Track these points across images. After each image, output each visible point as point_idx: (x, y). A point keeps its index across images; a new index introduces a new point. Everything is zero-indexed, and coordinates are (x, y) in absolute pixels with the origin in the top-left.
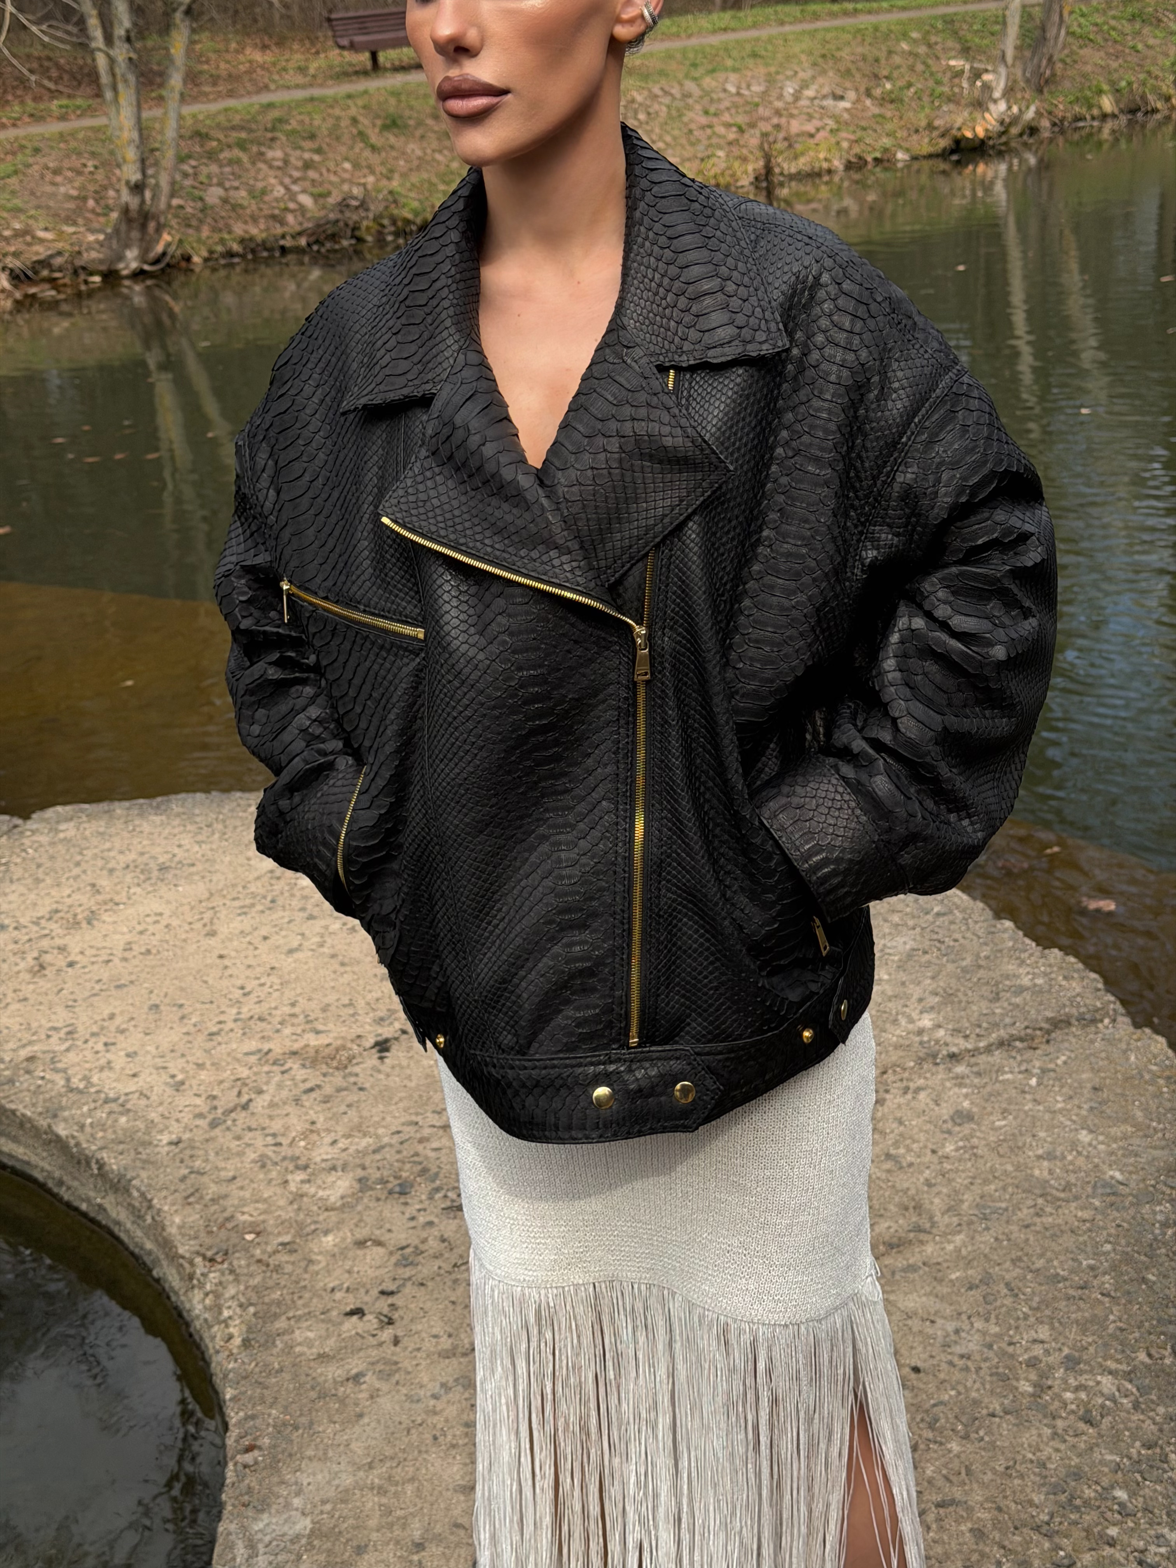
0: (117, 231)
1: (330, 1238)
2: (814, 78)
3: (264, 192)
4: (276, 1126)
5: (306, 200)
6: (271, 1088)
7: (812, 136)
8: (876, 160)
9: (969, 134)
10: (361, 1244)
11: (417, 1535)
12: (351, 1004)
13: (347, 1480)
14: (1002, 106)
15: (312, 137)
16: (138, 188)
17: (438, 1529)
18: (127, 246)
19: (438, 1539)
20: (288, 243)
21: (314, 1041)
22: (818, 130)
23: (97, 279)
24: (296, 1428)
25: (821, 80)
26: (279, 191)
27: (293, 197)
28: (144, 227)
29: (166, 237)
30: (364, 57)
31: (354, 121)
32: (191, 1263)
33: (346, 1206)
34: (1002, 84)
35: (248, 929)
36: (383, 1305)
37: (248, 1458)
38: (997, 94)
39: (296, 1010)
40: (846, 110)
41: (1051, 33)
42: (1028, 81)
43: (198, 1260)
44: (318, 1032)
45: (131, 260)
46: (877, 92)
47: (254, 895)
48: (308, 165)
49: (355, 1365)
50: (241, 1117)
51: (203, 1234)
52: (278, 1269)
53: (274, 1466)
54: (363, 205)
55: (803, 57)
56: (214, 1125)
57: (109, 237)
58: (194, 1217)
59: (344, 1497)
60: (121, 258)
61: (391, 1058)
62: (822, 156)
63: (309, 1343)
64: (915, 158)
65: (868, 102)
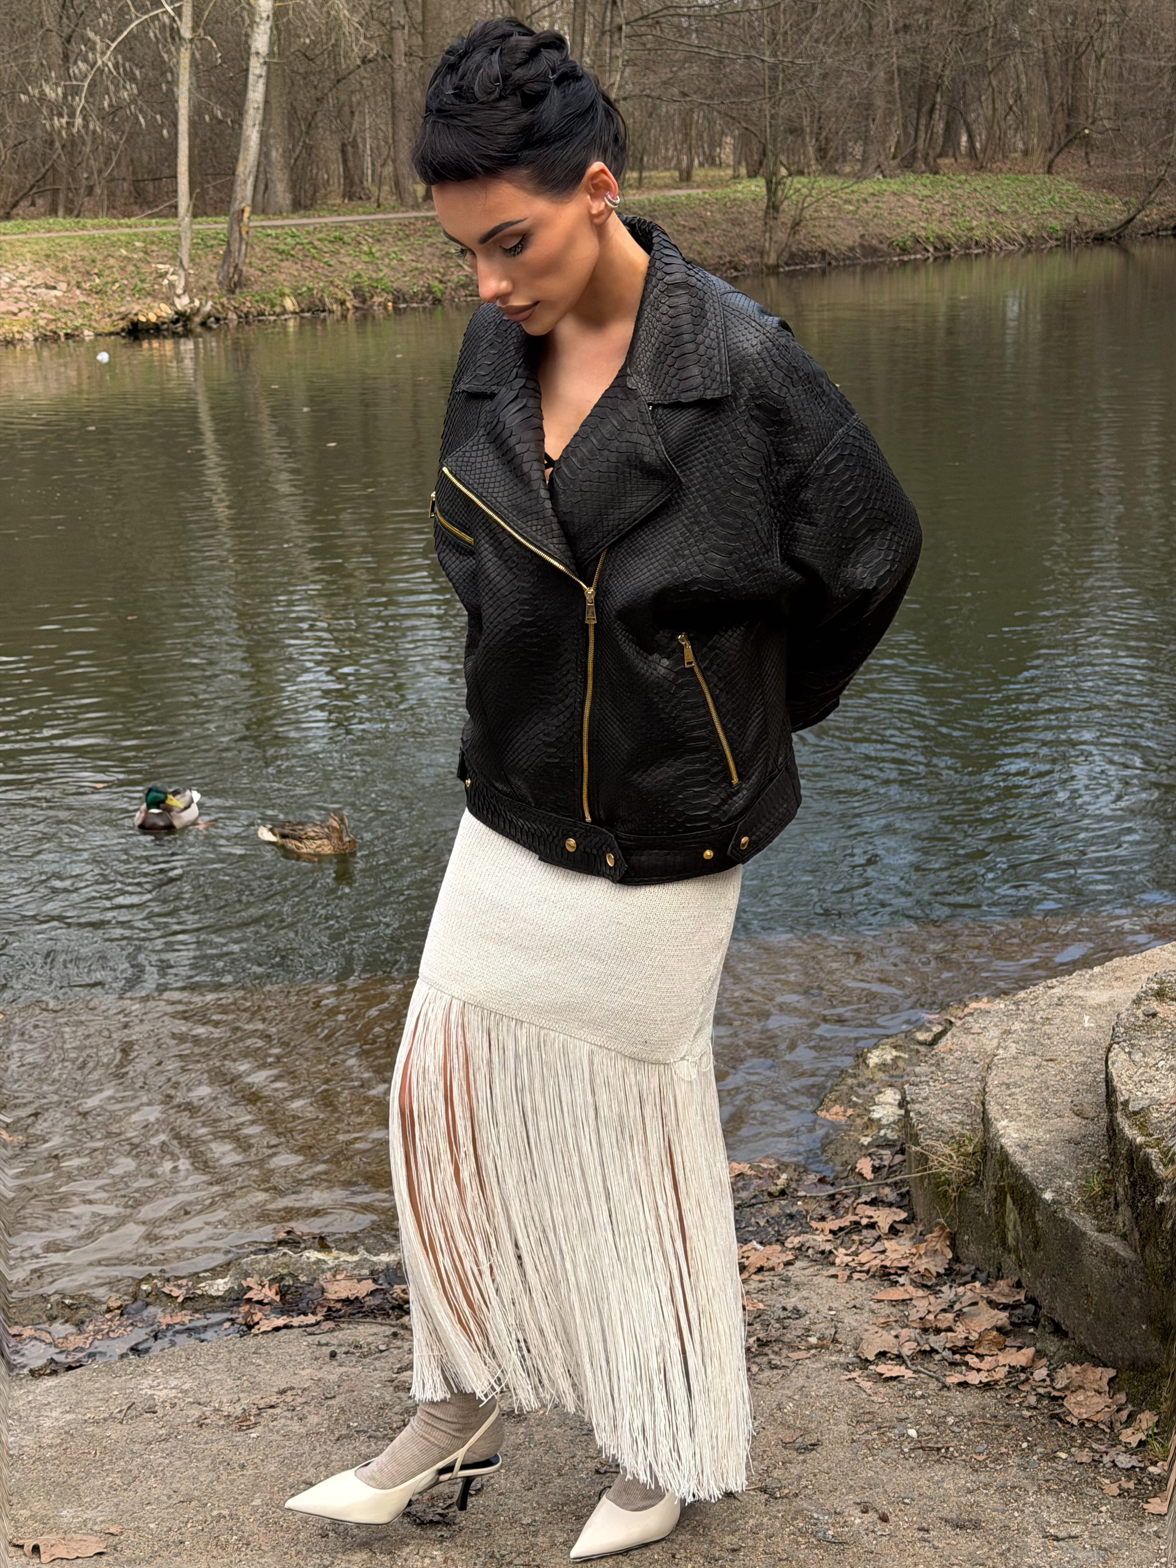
2: (31, 271)
7: (15, 314)
8: (67, 335)
9: (143, 319)
14: (185, 300)
22: (21, 310)
25: (38, 273)
34: (183, 283)
38: (179, 291)
40: (56, 297)
41: (235, 247)
42: (220, 283)
46: (87, 286)
65: (78, 292)
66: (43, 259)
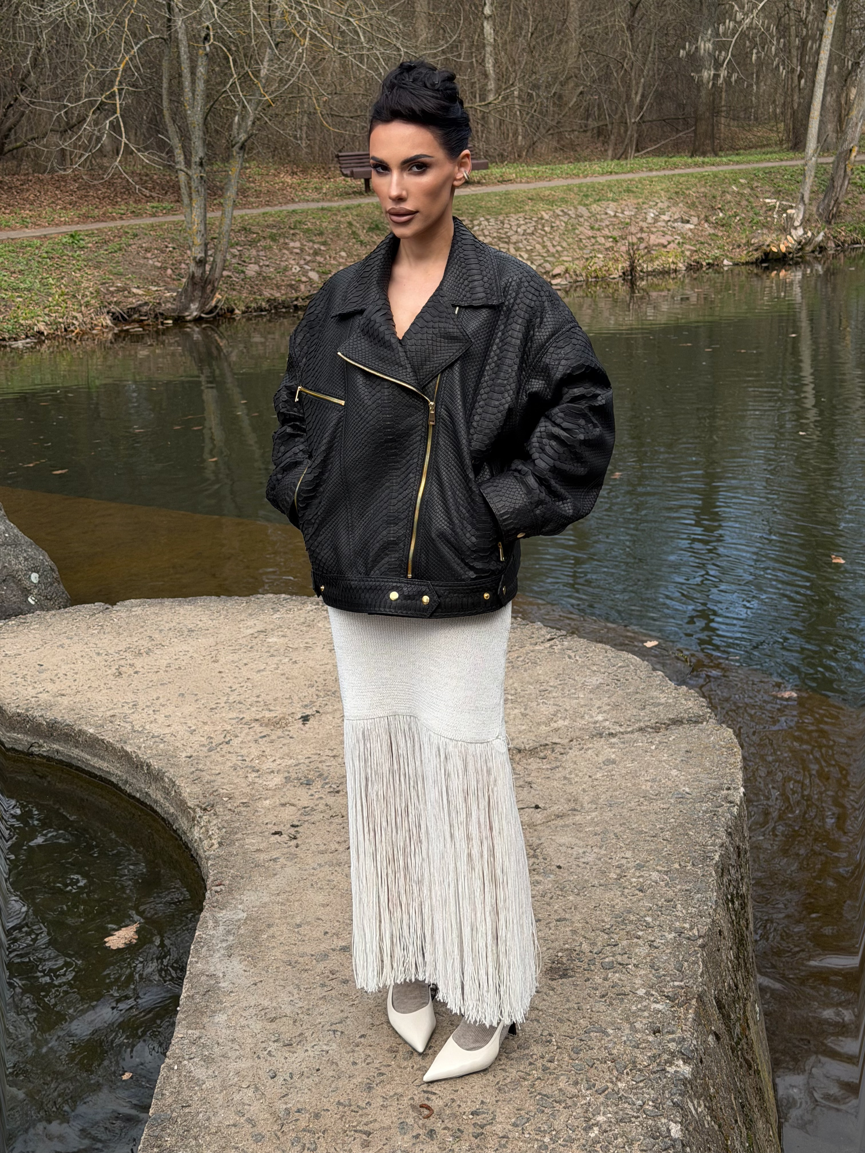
0: (185, 290)
1: (268, 802)
2: (669, 207)
3: (286, 269)
4: (244, 752)
5: (313, 275)
6: (243, 735)
7: (665, 246)
8: (708, 264)
9: (775, 250)
10: (283, 805)
11: (298, 922)
12: (290, 698)
13: (266, 899)
14: (800, 231)
15: (321, 234)
16: (201, 263)
17: (309, 919)
18: (192, 301)
19: (308, 923)
20: (299, 302)
21: (268, 715)
22: (669, 243)
23: (170, 322)
24: (242, 878)
25: (674, 209)
26: (296, 269)
27: (304, 273)
28: (203, 289)
29: (218, 296)
30: (361, 183)
31: (350, 224)
32: (194, 812)
33: (277, 788)
34: (801, 217)
35: (236, 659)
36: (292, 831)
37: (218, 889)
38: (797, 224)
39: (260, 699)
40: (691, 230)
41: (838, 183)
42: (820, 215)
43: (198, 810)
44: (270, 711)
45: (194, 310)
46: (713, 219)
47: (241, 645)
48: (315, 253)
49: (275, 854)
50: (225, 747)
51: (201, 797)
52: (239, 813)
53: (230, 891)
55: (663, 193)
56: (210, 750)
57: (180, 295)
58: (197, 789)
59: (264, 905)
60: (187, 308)
61: (309, 724)
62: (671, 260)
63: (253, 844)
64: (736, 264)
65: (706, 225)
66: (674, 196)
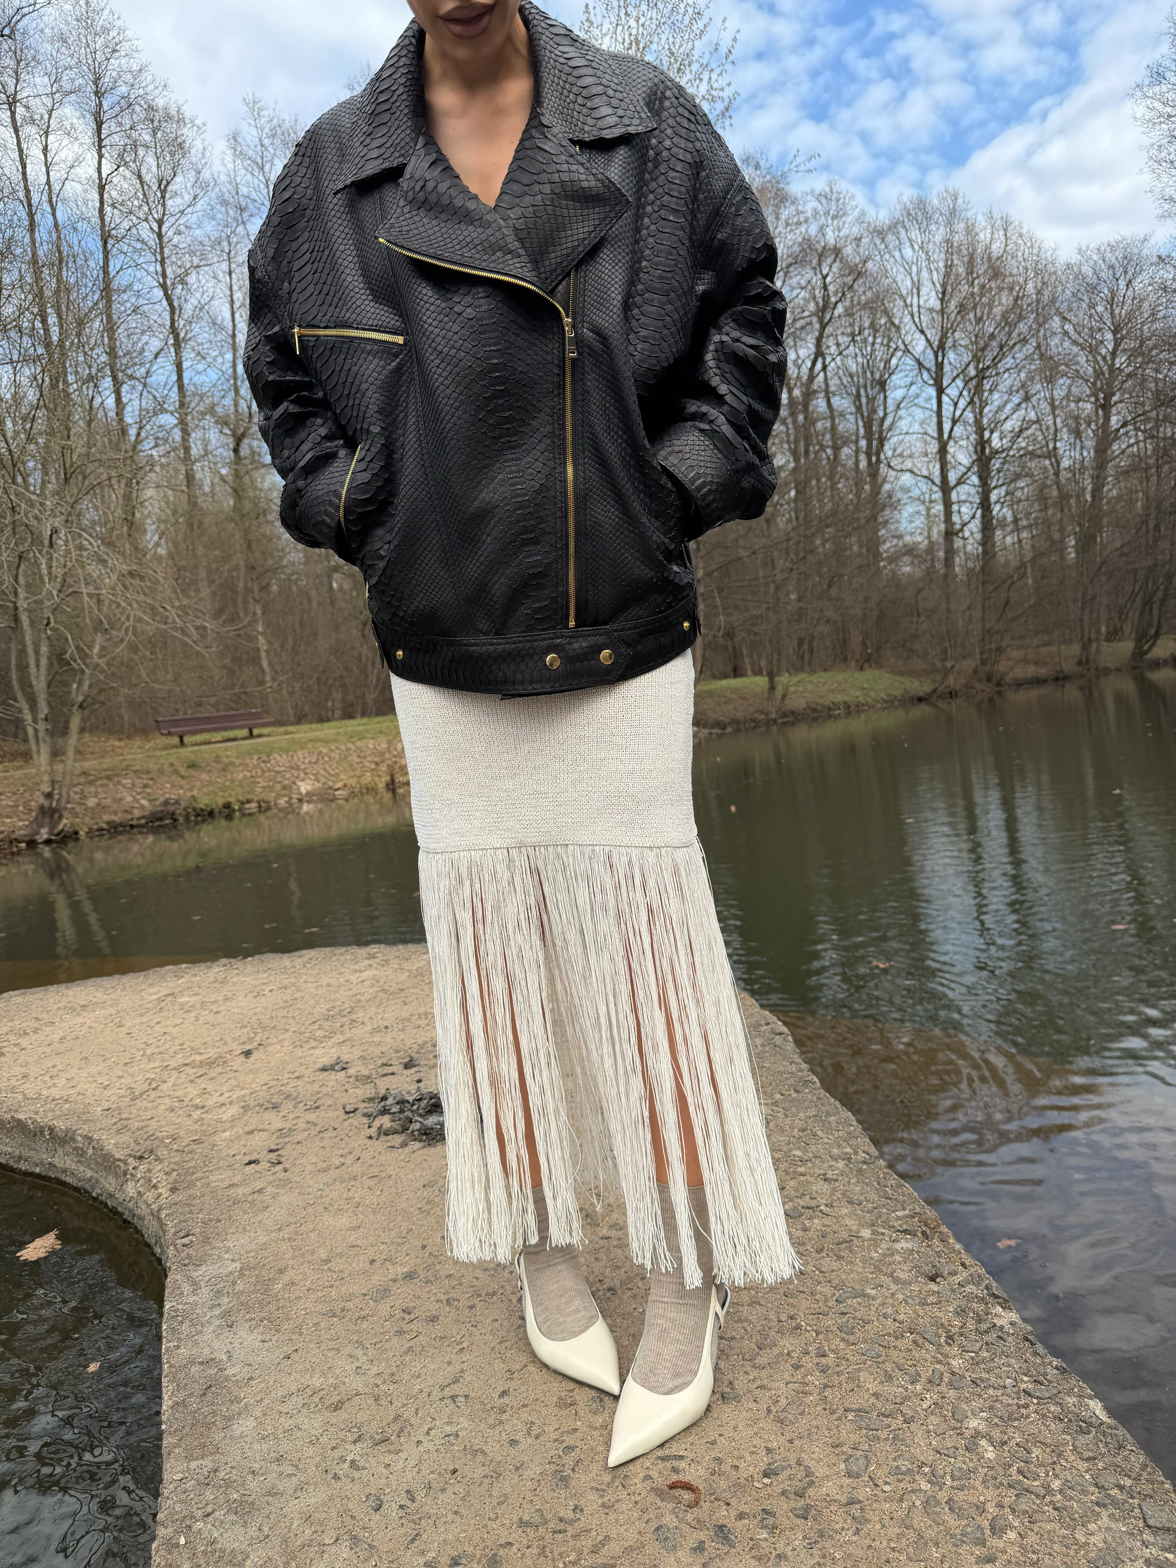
0: (36, 819)
1: (227, 1134)
3: (121, 799)
4: (180, 1093)
5: (144, 802)
6: (173, 1079)
10: (251, 1132)
11: (324, 1256)
12: (222, 1039)
13: (264, 1239)
15: (148, 772)
16: (49, 796)
17: (339, 1250)
18: (42, 826)
19: (341, 1254)
20: (134, 822)
21: (198, 1058)
23: (23, 845)
24: (219, 1221)
26: (129, 799)
27: (137, 801)
28: (52, 817)
29: (65, 821)
30: (176, 740)
31: (172, 765)
32: (126, 1164)
33: (233, 1120)
36: (273, 1156)
37: (186, 1241)
39: (185, 1047)
43: (131, 1160)
44: (201, 1054)
45: (44, 834)
48: (145, 786)
49: (258, 1185)
50: (153, 1094)
51: (133, 1145)
52: (191, 1152)
53: (206, 1241)
54: (177, 802)
56: (134, 1099)
57: (31, 823)
58: (125, 1138)
60: (38, 833)
61: (253, 1058)
